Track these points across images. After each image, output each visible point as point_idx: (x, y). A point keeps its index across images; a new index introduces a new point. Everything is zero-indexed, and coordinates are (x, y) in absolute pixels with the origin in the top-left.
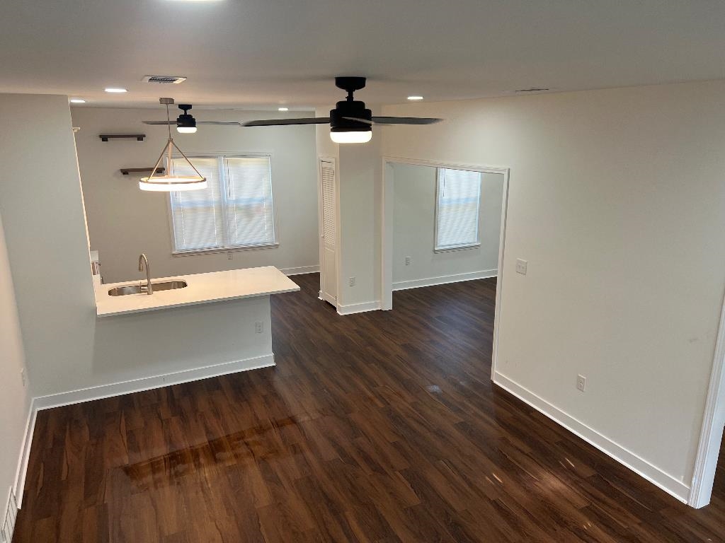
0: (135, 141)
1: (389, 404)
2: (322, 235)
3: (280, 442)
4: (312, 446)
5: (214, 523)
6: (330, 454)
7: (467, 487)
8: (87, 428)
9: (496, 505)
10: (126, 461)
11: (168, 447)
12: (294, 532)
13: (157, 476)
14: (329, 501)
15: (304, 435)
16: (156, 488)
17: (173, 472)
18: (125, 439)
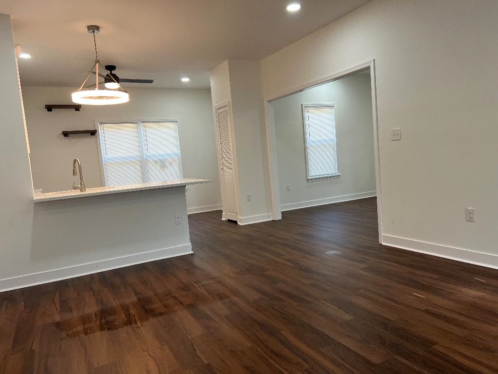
0: (73, 111)
1: (297, 264)
2: (222, 167)
3: (205, 293)
4: (236, 293)
5: (146, 353)
6: (255, 296)
7: (393, 303)
8: (23, 303)
9: (427, 312)
10: (58, 318)
11: (100, 306)
12: (231, 351)
13: (87, 326)
14: (262, 326)
15: (227, 287)
16: (86, 334)
17: (103, 321)
18: (58, 306)
